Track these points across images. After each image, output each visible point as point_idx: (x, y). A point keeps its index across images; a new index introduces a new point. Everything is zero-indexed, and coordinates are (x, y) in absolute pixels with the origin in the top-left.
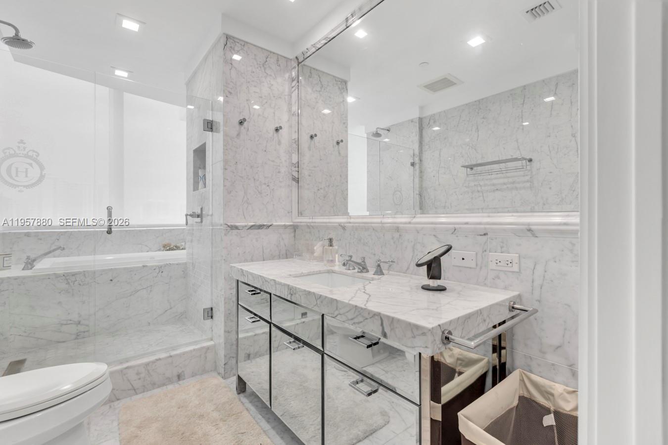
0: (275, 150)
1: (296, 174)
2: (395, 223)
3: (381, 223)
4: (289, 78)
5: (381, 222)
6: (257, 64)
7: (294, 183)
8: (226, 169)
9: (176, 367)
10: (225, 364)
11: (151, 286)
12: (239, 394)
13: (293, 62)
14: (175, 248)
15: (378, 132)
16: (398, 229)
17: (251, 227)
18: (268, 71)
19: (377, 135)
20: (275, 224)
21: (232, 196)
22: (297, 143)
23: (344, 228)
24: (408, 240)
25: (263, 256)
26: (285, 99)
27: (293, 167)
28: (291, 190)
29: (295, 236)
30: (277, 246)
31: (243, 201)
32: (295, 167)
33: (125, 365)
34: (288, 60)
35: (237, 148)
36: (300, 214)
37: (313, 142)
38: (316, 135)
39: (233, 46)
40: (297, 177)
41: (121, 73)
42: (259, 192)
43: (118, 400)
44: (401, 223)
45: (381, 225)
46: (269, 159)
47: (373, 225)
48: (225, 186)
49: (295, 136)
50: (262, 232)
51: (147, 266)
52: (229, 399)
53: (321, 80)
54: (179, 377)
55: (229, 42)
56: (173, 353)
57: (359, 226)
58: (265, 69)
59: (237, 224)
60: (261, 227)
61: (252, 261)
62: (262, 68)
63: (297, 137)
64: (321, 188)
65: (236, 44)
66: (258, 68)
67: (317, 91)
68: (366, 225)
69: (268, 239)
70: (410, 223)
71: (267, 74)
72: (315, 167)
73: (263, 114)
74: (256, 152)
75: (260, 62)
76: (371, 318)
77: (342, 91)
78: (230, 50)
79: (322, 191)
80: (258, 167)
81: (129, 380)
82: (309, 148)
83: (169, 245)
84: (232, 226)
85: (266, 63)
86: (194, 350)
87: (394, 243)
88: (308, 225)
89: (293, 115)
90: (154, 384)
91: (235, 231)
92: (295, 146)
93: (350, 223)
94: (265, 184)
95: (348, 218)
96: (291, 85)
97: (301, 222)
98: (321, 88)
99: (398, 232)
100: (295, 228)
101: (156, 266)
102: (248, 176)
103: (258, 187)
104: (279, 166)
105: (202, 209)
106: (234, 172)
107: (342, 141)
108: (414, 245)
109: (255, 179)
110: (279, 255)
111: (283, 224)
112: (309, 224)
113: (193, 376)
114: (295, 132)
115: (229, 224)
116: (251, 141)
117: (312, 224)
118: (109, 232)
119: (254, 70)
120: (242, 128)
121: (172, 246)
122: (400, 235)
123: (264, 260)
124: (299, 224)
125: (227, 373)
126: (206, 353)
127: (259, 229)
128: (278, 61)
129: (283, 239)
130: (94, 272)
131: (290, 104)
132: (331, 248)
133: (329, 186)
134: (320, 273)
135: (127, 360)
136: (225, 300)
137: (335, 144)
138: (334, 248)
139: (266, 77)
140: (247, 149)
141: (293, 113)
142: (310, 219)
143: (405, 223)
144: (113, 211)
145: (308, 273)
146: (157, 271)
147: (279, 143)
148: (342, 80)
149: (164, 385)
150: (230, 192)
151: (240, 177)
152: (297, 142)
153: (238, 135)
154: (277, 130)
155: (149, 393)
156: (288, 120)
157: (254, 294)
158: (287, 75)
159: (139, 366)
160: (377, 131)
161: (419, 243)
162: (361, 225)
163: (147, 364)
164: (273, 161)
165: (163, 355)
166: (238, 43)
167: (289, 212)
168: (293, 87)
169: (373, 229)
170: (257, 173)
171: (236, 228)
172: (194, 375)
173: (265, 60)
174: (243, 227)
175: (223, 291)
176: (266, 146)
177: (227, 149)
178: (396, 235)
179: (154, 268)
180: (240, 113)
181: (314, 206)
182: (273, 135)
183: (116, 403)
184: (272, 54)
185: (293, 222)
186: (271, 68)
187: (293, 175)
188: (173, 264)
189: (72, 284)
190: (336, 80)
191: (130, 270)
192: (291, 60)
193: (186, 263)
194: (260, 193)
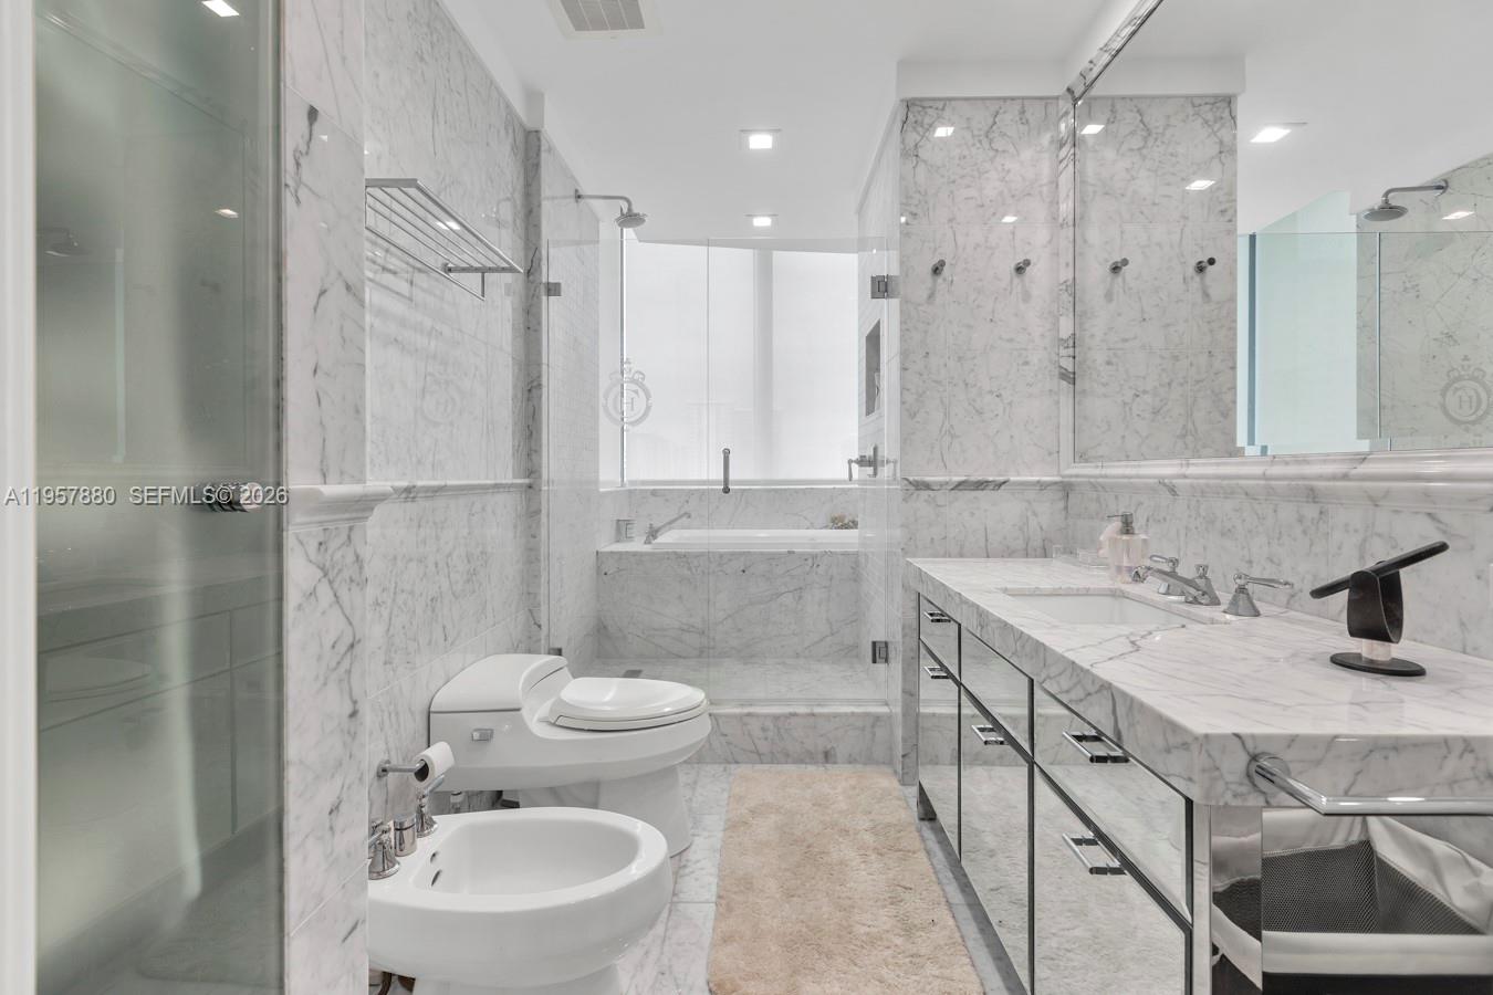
0: (1016, 315)
1: (1068, 364)
2: (1304, 478)
3: (1264, 477)
4: (1052, 142)
5: (1264, 474)
6: (973, 136)
7: (1064, 383)
8: (906, 369)
9: (822, 736)
10: (903, 756)
11: (801, 588)
12: (922, 819)
13: (1061, 102)
14: (851, 524)
15: (1393, 203)
16: (1312, 495)
17: (960, 486)
18: (999, 144)
19: (1389, 211)
20: (1012, 479)
21: (918, 422)
22: (1071, 290)
23: (1173, 490)
24: (1347, 525)
25: (986, 546)
26: (1041, 193)
27: (1061, 348)
28: (1058, 402)
29: (1066, 508)
30: (1021, 529)
31: (941, 431)
32: (1068, 347)
33: (746, 710)
34: (1046, 100)
35: (928, 324)
36: (1081, 456)
37: (1120, 280)
38: (1125, 262)
39: (919, 118)
40: (1071, 370)
41: (763, 222)
42: (977, 411)
43: (737, 762)
44: (1320, 477)
45: (1262, 482)
46: (1000, 338)
47: (1242, 482)
48: (903, 403)
49: (1066, 275)
50: (983, 495)
51: (793, 552)
52: (899, 820)
53: (1146, 120)
54: (828, 757)
55: (915, 113)
56: (817, 710)
57: (1208, 485)
58: (991, 142)
59: (927, 479)
60: (980, 485)
61: (961, 555)
62: (986, 144)
63: (1071, 277)
64: (1145, 392)
65: (926, 113)
66: (974, 145)
67: (1131, 150)
68: (1226, 482)
69: (1001, 513)
70: (1345, 477)
71: (997, 151)
72: (1125, 340)
73: (986, 241)
74: (970, 327)
75: (980, 130)
76: (1096, 693)
77: (1217, 126)
78: (914, 128)
79: (1148, 398)
80: (974, 358)
81: (750, 735)
82: (1109, 296)
83: (841, 518)
84: (917, 482)
85: (994, 128)
86: (853, 714)
87: (1305, 532)
88: (1091, 483)
89: (1062, 225)
90: (787, 755)
91: (924, 494)
92: (1066, 298)
93: (1185, 477)
94: (991, 392)
95: (1182, 465)
96: (1057, 156)
97: (1077, 476)
98: (1145, 139)
99: (1315, 502)
100: (1066, 489)
101: (809, 554)
102: (953, 378)
103: (974, 400)
104: (1026, 349)
105: (875, 449)
106: (921, 375)
107: (1212, 262)
108: (1365, 540)
109: (967, 385)
110: (1026, 549)
111: (1037, 478)
112: (1092, 480)
113: (850, 763)
114: (1067, 265)
115: (911, 479)
116: (959, 304)
117: (1100, 480)
118: (726, 490)
119: (966, 152)
120: (940, 280)
121: (846, 521)
122: (1321, 513)
123: (988, 557)
124: (1073, 480)
125: (907, 773)
126: (873, 726)
127: (977, 489)
128: (1024, 112)
129: (1035, 514)
130: (721, 556)
131: (1055, 202)
132: (1125, 537)
133: (1169, 384)
134: (1087, 593)
135: (751, 703)
136: (903, 629)
137: (1191, 270)
138: (1135, 537)
139: (992, 160)
140: (950, 322)
141: (1061, 220)
142: (1097, 467)
143: (1334, 478)
144: (731, 455)
145: (1054, 589)
146: (810, 562)
147: (1027, 297)
148: (1216, 97)
149: (801, 761)
150: (913, 415)
151: (936, 382)
152: (1073, 288)
153: (931, 296)
154: (1020, 269)
155: (779, 767)
156: (1050, 242)
157: (938, 621)
158: (1046, 139)
159: (766, 716)
160: (1387, 202)
161: (1379, 535)
162: (1212, 482)
163: (776, 718)
164: (1011, 340)
165: (802, 710)
166: (931, 107)
167: (1050, 454)
168: (1061, 162)
169: (1247, 494)
170: (973, 370)
171: (927, 486)
172: (851, 760)
173: (990, 121)
174: (941, 485)
175: (901, 610)
176: (993, 312)
177: (908, 330)
178: (1311, 511)
179: (805, 557)
180: (935, 249)
181: (1123, 437)
182: (1011, 282)
183: (733, 766)
184: (1008, 102)
185: (1063, 477)
186: (1005, 134)
187: (1061, 367)
188: (836, 553)
189: (694, 570)
190: (1194, 106)
191: (771, 558)
192: (1057, 98)
193: (857, 554)
194: (980, 413)
